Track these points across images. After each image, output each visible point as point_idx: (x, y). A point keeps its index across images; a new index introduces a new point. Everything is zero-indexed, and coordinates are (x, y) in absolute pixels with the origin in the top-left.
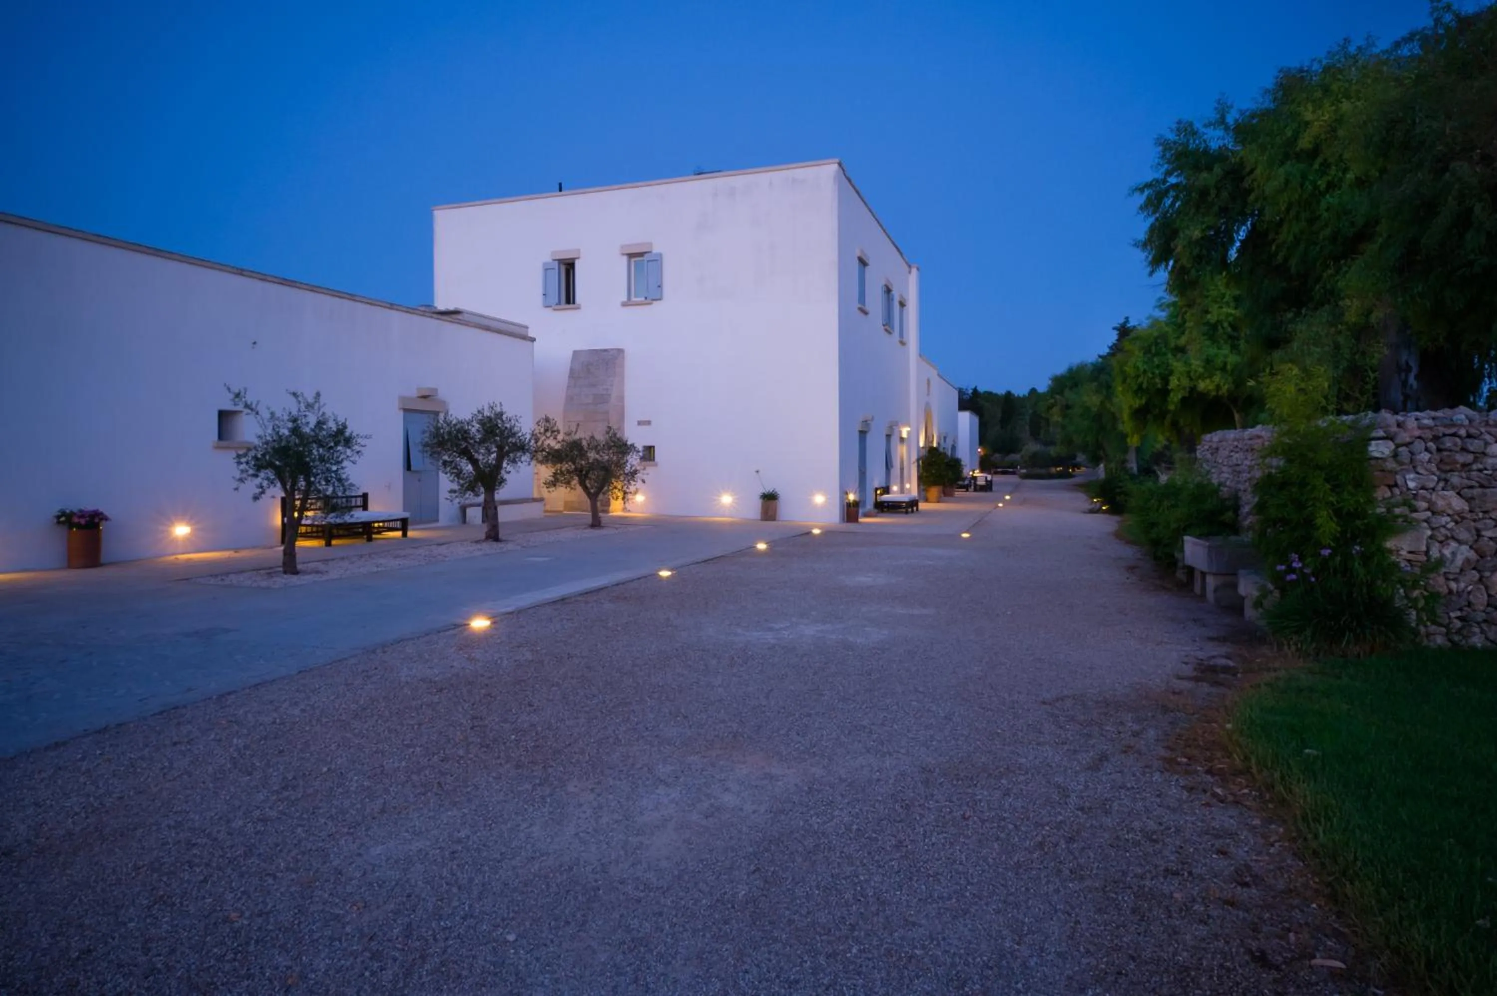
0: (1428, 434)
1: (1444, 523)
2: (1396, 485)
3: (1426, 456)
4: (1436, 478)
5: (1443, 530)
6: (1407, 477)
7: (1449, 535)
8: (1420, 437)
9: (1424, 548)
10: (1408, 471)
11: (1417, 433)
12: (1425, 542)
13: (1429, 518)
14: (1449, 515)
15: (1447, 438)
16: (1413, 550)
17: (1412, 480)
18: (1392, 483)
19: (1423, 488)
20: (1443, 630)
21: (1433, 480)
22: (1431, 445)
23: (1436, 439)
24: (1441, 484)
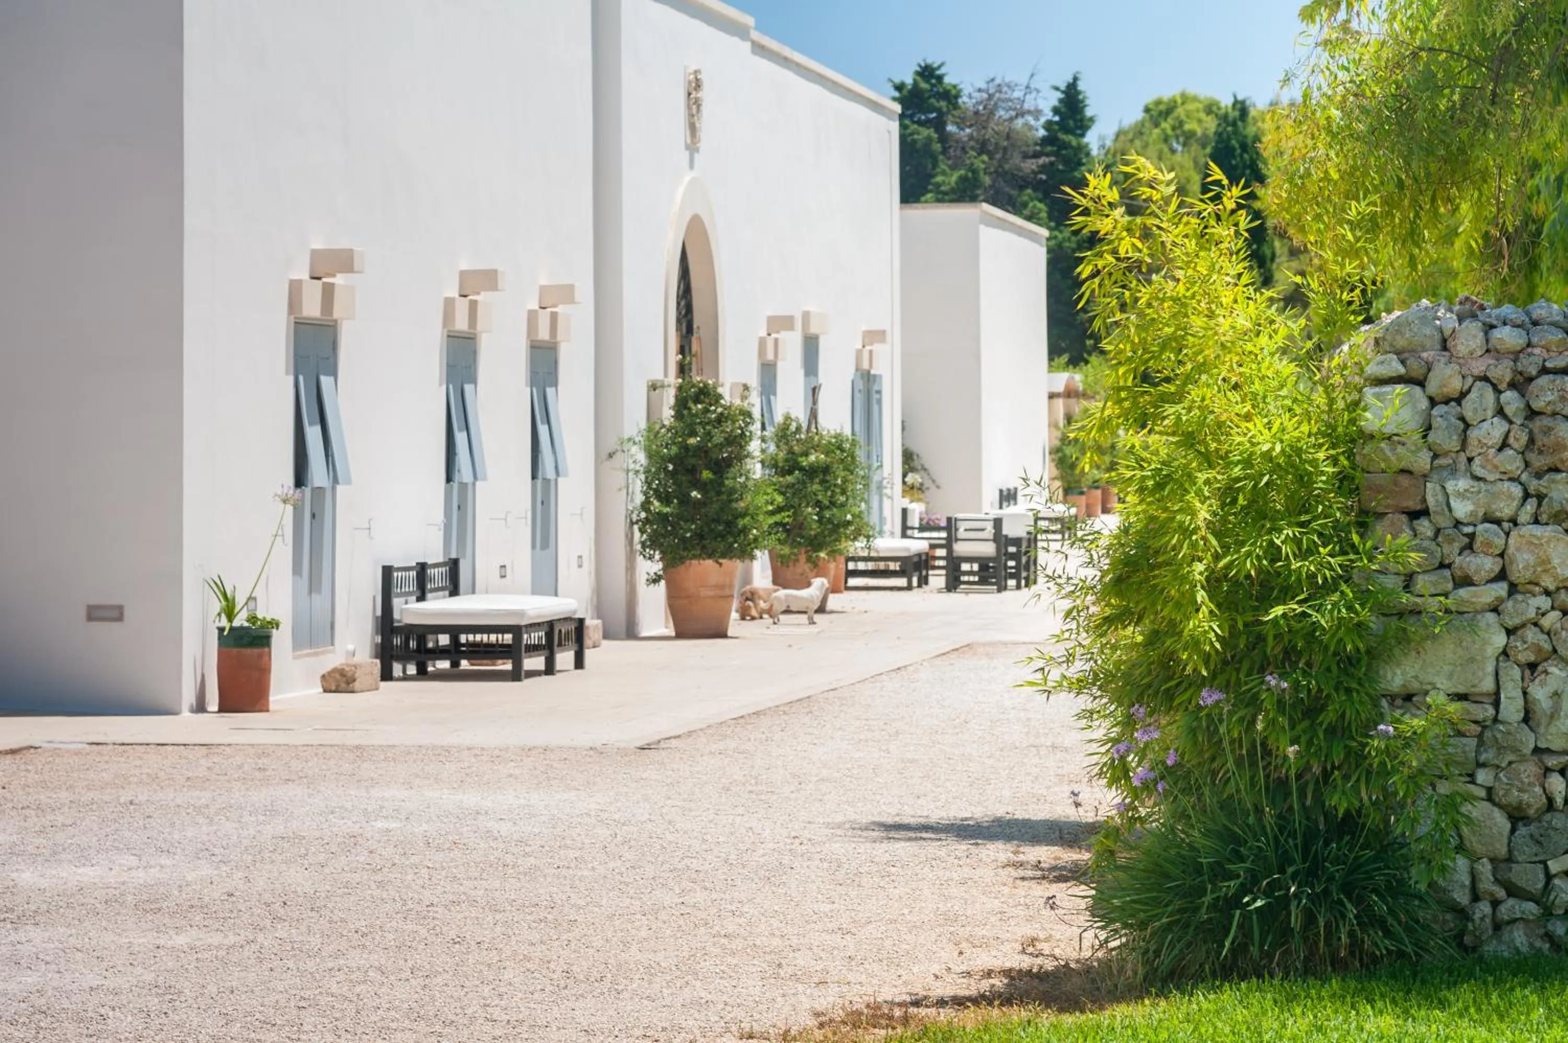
0: (1503, 372)
1: (1531, 614)
2: (1424, 513)
3: (1495, 430)
4: (1517, 491)
5: (1531, 634)
6: (1450, 486)
7: (1547, 647)
8: (1485, 379)
9: (1488, 685)
10: (1453, 471)
11: (1478, 367)
12: (1490, 668)
13: (1501, 601)
14: (1547, 593)
15: (1544, 380)
16: (1461, 689)
17: (1462, 495)
18: (1415, 506)
19: (1489, 519)
20: (1531, 908)
21: (1511, 497)
22: (1510, 398)
23: (1521, 383)
24: (1531, 506)
